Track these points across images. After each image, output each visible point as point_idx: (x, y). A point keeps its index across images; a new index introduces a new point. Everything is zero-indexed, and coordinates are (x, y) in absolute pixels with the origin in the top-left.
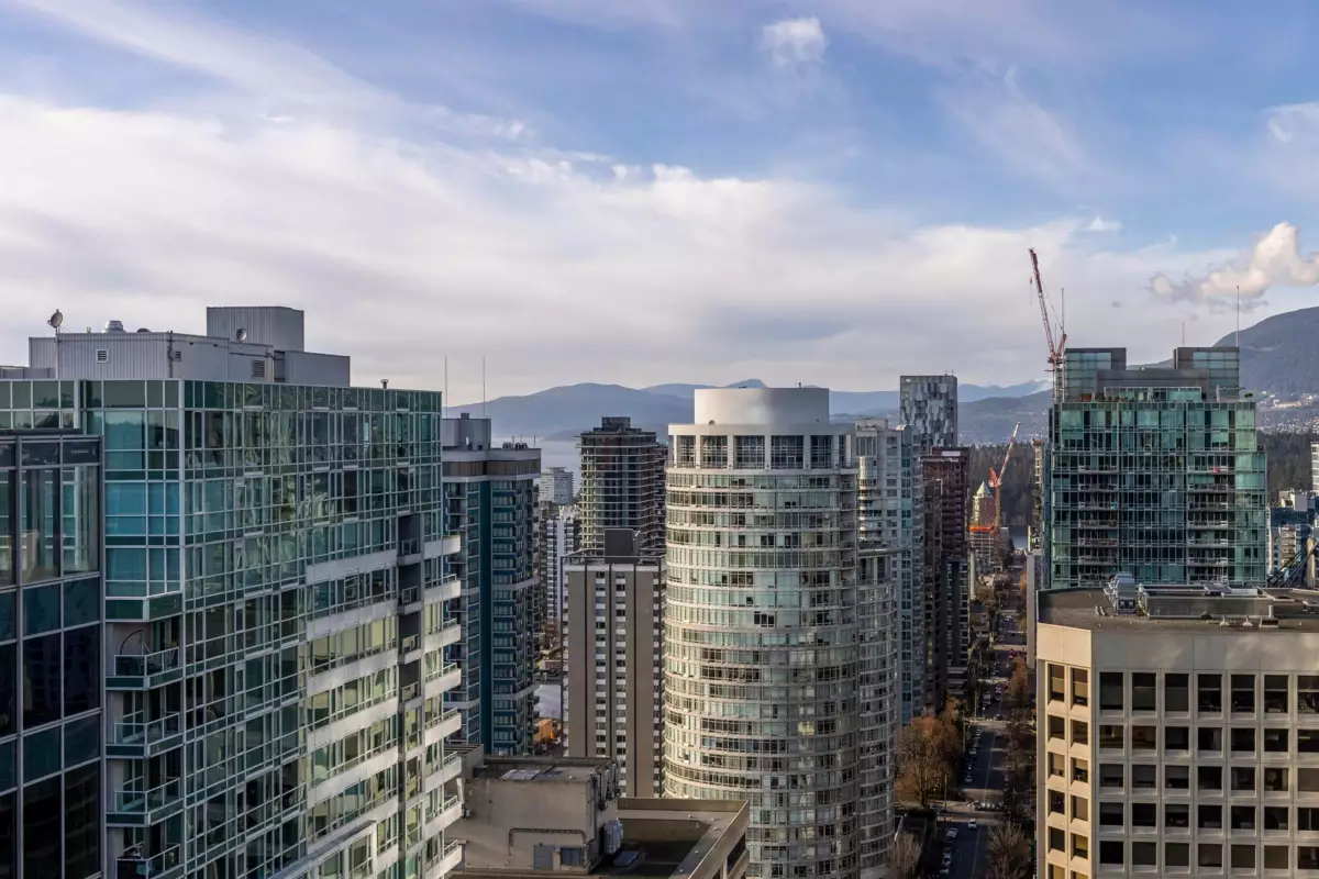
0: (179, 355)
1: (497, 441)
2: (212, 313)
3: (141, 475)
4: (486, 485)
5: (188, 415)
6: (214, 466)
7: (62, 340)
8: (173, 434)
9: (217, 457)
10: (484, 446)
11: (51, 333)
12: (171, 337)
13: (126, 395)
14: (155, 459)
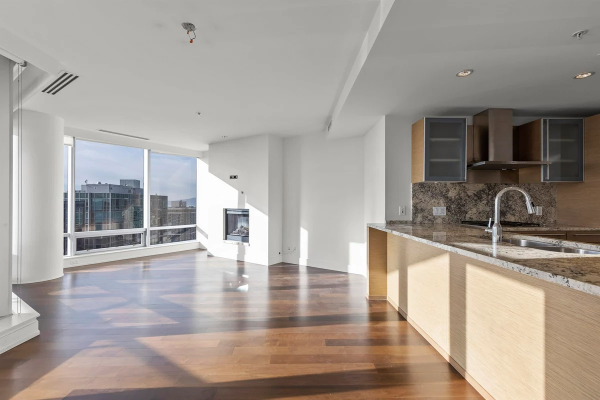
0: (112, 188)
1: (187, 206)
2: (121, 181)
3: (102, 211)
4: (185, 214)
5: (112, 200)
6: (117, 209)
7: (87, 185)
8: (109, 204)
9: (118, 208)
10: (185, 207)
11: (85, 184)
12: (110, 185)
13: (99, 196)
14: (105, 208)
